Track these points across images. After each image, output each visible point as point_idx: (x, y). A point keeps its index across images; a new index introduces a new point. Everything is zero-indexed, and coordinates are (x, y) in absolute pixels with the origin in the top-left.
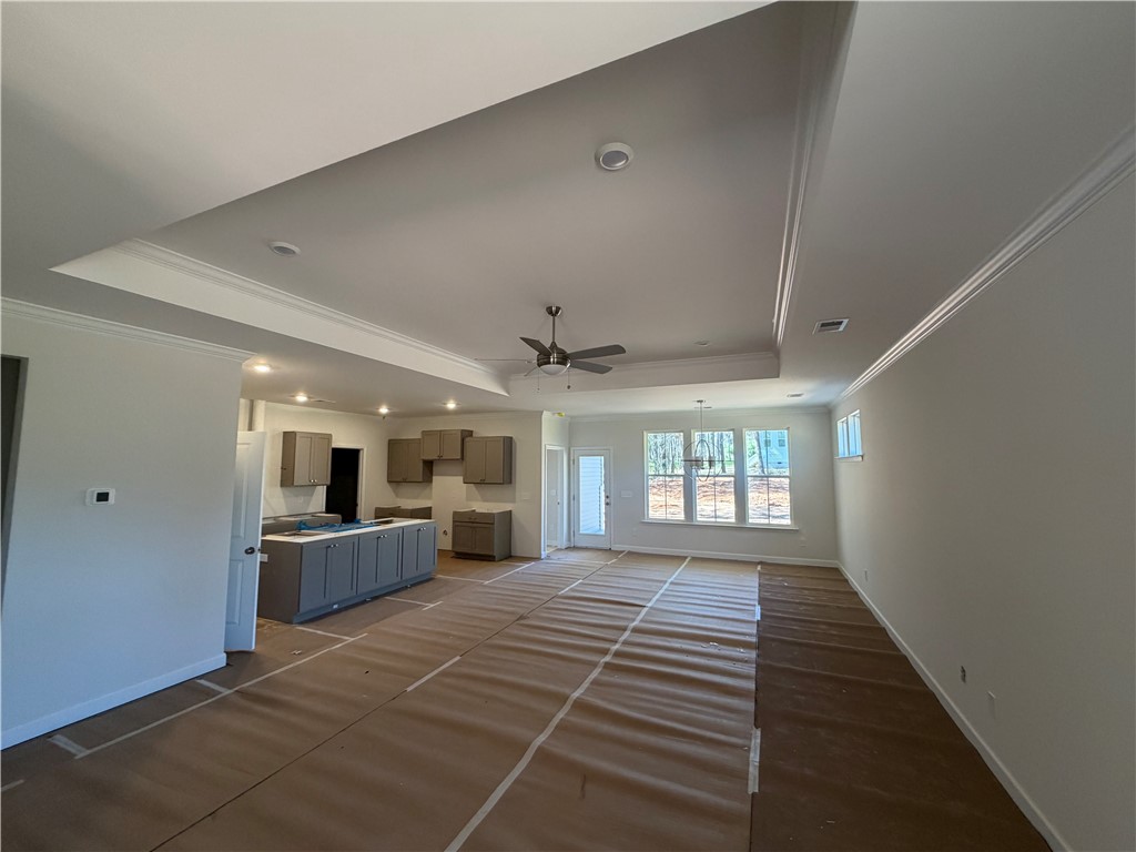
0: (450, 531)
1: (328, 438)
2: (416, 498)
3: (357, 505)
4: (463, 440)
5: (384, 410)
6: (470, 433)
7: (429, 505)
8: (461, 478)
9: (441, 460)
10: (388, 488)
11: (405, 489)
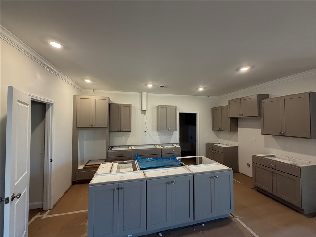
0: (251, 164)
1: (175, 108)
2: (228, 140)
3: (196, 141)
4: (260, 103)
5: (201, 89)
6: (267, 96)
7: (236, 146)
8: (259, 130)
9: (242, 118)
10: (213, 133)
11: (222, 134)
